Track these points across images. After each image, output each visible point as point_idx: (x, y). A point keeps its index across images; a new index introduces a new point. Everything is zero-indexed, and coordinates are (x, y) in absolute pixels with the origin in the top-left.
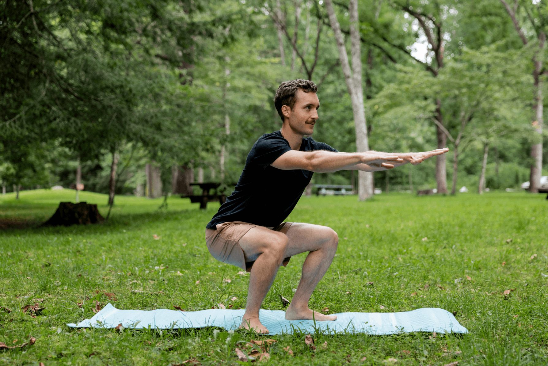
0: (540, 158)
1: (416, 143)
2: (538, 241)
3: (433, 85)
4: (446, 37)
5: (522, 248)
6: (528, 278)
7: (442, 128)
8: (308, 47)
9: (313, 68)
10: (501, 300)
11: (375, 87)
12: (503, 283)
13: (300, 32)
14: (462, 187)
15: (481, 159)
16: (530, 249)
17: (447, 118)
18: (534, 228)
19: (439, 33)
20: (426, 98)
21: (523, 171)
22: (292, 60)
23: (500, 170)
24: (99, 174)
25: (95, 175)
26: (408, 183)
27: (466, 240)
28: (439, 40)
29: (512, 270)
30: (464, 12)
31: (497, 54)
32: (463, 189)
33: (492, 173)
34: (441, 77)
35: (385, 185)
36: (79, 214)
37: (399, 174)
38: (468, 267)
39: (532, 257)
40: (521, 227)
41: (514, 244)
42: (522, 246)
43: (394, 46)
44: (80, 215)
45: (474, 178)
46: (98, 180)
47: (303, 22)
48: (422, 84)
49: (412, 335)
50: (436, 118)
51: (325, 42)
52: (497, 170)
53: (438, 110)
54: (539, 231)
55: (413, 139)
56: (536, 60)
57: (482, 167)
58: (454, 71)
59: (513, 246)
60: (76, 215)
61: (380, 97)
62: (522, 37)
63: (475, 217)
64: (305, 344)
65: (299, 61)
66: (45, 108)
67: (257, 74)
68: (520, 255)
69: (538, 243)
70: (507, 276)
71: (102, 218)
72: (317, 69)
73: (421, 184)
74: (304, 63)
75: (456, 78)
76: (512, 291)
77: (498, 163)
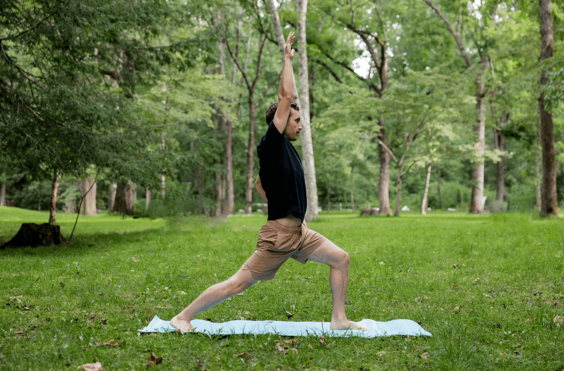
0: (481, 179)
1: (358, 160)
2: (480, 266)
3: (377, 104)
4: (389, 53)
5: (467, 272)
6: (473, 297)
7: (385, 147)
8: (248, 60)
9: (254, 83)
10: (453, 314)
11: (317, 102)
12: (453, 302)
13: (240, 45)
14: (403, 206)
15: (424, 177)
16: (473, 273)
17: (390, 137)
18: (476, 253)
19: (383, 51)
20: (370, 118)
21: (465, 190)
22: (233, 73)
23: (442, 189)
24: (25, 189)
25: (21, 189)
26: (349, 201)
27: (418, 264)
28: (383, 58)
29: (459, 291)
30: (408, 29)
31: (440, 76)
32: (405, 208)
33: (434, 192)
34: (386, 98)
35: (327, 203)
36: (43, 234)
37: (340, 192)
38: (424, 288)
39: (476, 280)
40: (465, 252)
41: (460, 268)
42: (467, 270)
43: (338, 63)
44: (44, 236)
45: (415, 197)
46: (23, 194)
47: (244, 34)
48: (366, 104)
49: (394, 338)
50: (379, 138)
51: (266, 56)
52: (439, 189)
53: (382, 131)
54: (481, 256)
55: (355, 157)
56: (479, 82)
57: (425, 186)
58: (398, 92)
59: (459, 270)
60: (40, 236)
61: (325, 117)
62: (465, 57)
63: (422, 241)
64: (321, 343)
65: (240, 74)
66: (19, 135)
67: (199, 90)
68: (466, 278)
69: (480, 268)
70: (456, 295)
71: (65, 240)
72: (259, 84)
73: (363, 202)
74: (244, 76)
75: (400, 100)
76: (461, 307)
77: (440, 182)
